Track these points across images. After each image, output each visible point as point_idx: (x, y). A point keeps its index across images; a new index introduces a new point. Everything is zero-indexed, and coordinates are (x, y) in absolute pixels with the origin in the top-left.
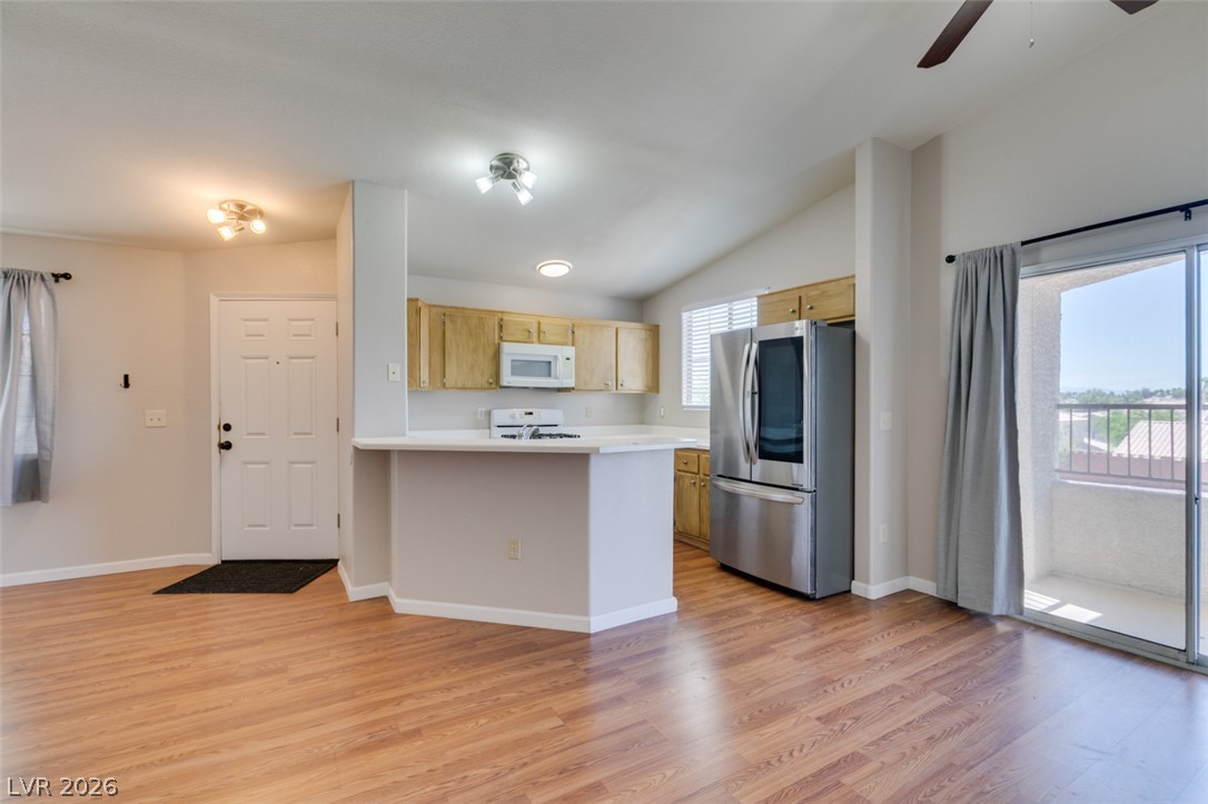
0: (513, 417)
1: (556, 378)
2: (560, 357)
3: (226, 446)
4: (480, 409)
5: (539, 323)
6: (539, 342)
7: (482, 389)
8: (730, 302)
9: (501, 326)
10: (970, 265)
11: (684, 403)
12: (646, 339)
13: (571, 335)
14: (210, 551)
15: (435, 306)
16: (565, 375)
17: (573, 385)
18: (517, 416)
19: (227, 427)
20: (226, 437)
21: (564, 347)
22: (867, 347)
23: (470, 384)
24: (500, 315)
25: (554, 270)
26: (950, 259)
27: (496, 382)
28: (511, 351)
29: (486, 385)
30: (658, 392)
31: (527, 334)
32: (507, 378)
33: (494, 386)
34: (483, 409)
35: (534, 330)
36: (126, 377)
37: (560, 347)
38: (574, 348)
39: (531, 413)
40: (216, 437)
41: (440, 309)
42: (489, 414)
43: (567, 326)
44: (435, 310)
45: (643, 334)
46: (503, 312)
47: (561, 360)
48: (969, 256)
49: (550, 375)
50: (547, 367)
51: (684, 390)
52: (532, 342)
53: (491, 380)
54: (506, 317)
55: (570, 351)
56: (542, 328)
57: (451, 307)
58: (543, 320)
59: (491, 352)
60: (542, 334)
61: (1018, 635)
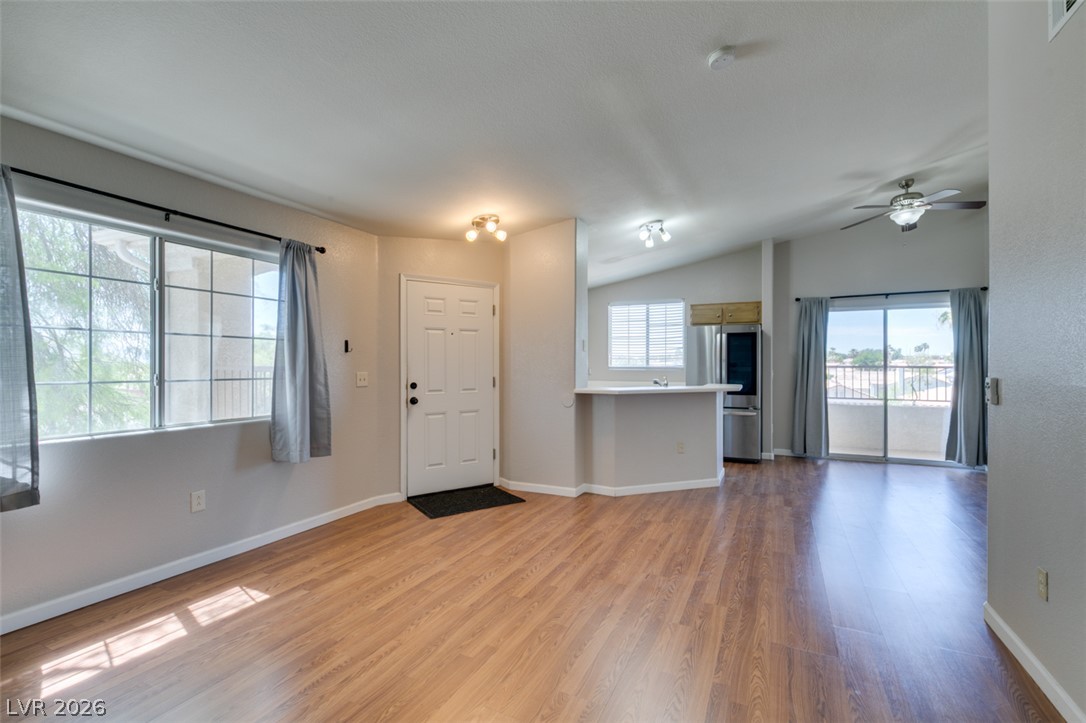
3: (414, 401)
8: (648, 304)
10: (808, 304)
11: (611, 365)
14: (400, 491)
19: (414, 386)
20: (413, 393)
22: (769, 338)
26: (798, 300)
36: (346, 342)
40: (405, 394)
48: (807, 299)
51: (609, 356)
61: (826, 466)
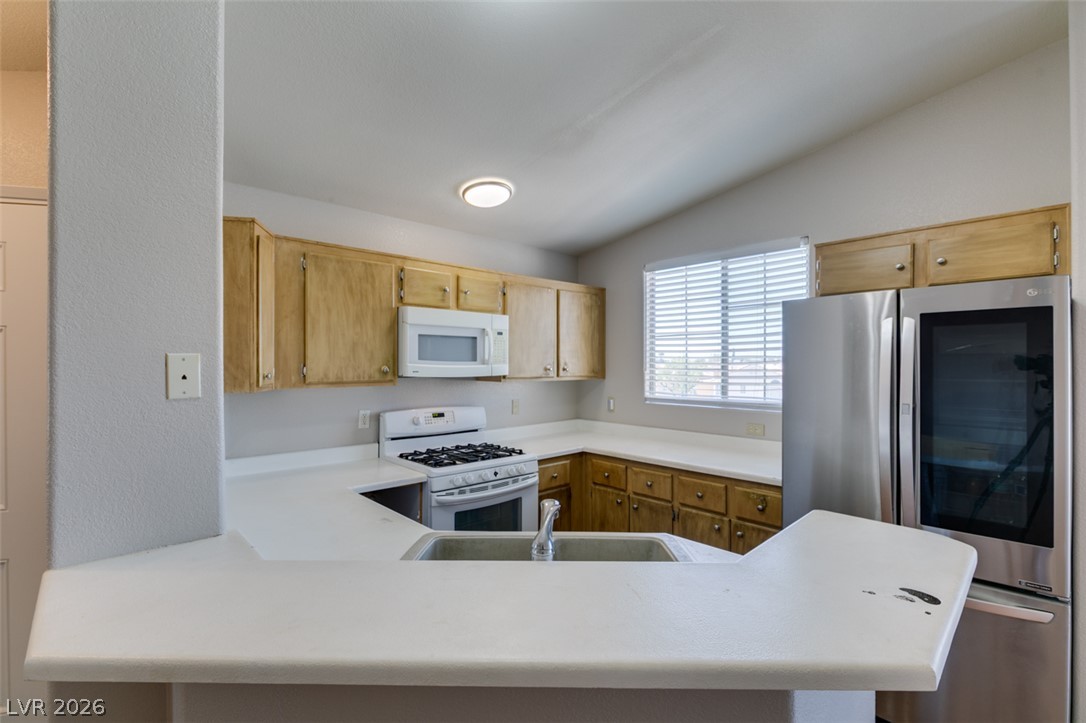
0: (415, 422)
1: (484, 362)
2: (488, 330)
4: (362, 412)
5: (458, 278)
6: (458, 306)
7: (370, 382)
8: (724, 258)
9: (401, 280)
11: (647, 394)
12: (592, 306)
13: (502, 300)
15: (287, 239)
16: (496, 358)
17: (506, 373)
18: (422, 420)
21: (494, 315)
23: (350, 376)
24: (399, 263)
25: (488, 195)
27: (392, 371)
28: (417, 320)
29: (377, 376)
30: (604, 377)
31: (440, 293)
32: (413, 364)
33: (389, 377)
34: (368, 412)
35: (451, 289)
37: (489, 315)
38: (507, 317)
39: (441, 415)
41: (297, 247)
42: (377, 419)
43: (497, 284)
44: (286, 247)
45: (586, 300)
46: (405, 258)
47: (492, 335)
49: (474, 359)
50: (471, 346)
51: (647, 377)
52: (448, 308)
53: (385, 368)
54: (408, 267)
55: (502, 322)
56: (464, 286)
57: (317, 243)
58: (464, 275)
59: (384, 321)
60: (462, 295)
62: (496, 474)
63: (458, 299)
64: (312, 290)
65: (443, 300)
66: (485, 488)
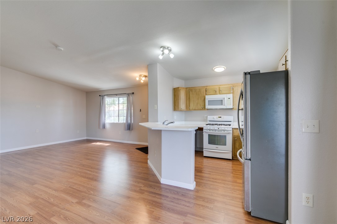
1: (224, 105)
2: (226, 98)
5: (219, 88)
6: (220, 94)
7: (200, 110)
9: (206, 91)
13: (232, 90)
15: (187, 88)
16: (228, 104)
17: (232, 107)
18: (214, 118)
21: (228, 94)
23: (197, 109)
24: (206, 87)
27: (204, 108)
28: (208, 98)
29: (201, 109)
32: (207, 107)
34: (206, 116)
35: (218, 90)
36: (140, 109)
37: (226, 95)
38: (232, 94)
39: (221, 117)
41: (189, 89)
43: (230, 87)
46: (207, 86)
49: (222, 105)
50: (221, 102)
52: (217, 94)
54: (208, 88)
55: (231, 96)
56: (221, 89)
57: (192, 87)
58: (221, 87)
59: (203, 99)
60: (220, 91)
62: (218, 129)
63: (219, 92)
64: (191, 95)
65: (215, 93)
66: (216, 131)
